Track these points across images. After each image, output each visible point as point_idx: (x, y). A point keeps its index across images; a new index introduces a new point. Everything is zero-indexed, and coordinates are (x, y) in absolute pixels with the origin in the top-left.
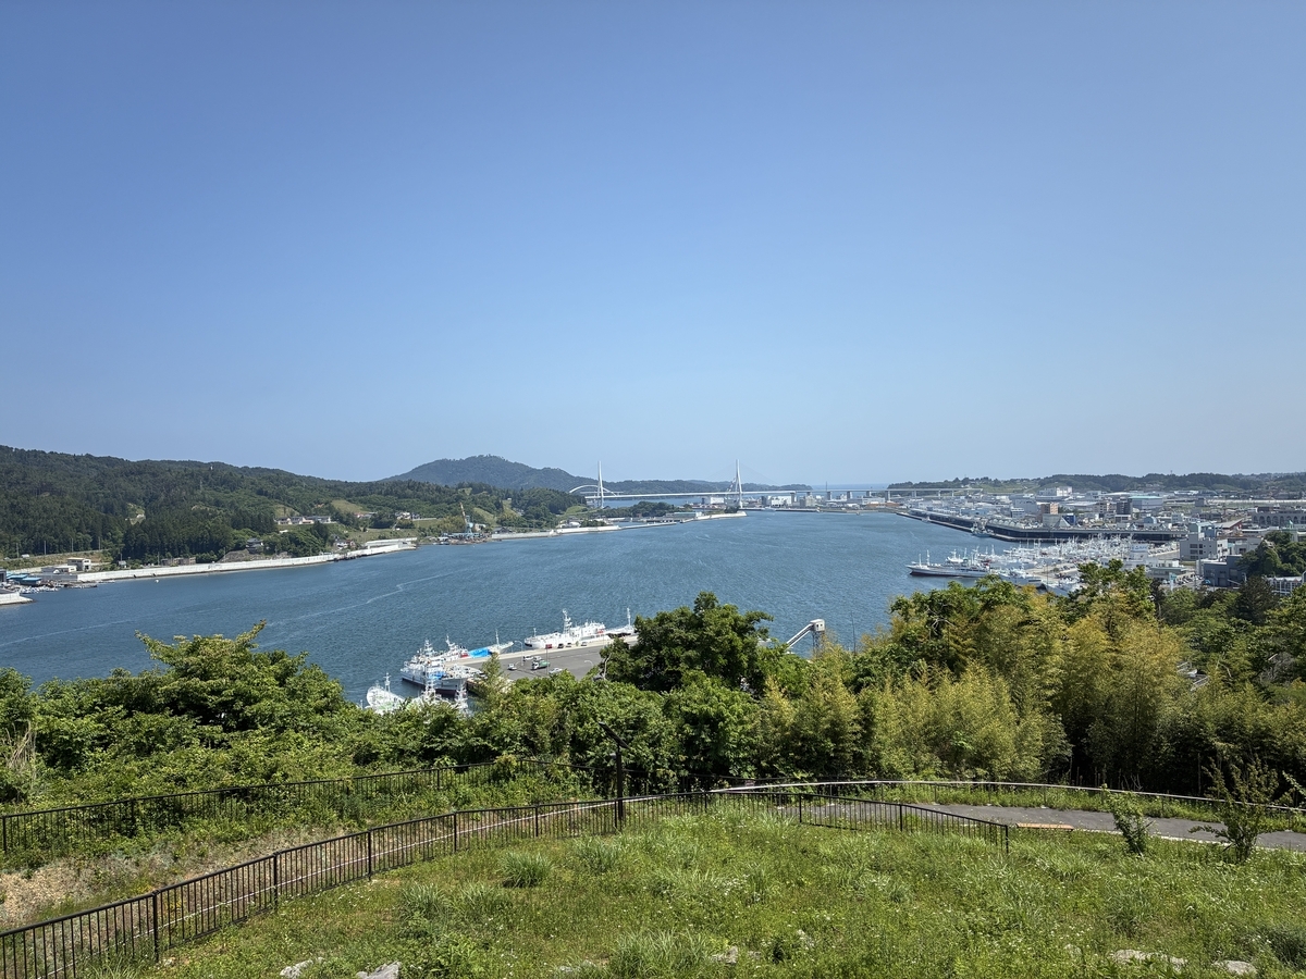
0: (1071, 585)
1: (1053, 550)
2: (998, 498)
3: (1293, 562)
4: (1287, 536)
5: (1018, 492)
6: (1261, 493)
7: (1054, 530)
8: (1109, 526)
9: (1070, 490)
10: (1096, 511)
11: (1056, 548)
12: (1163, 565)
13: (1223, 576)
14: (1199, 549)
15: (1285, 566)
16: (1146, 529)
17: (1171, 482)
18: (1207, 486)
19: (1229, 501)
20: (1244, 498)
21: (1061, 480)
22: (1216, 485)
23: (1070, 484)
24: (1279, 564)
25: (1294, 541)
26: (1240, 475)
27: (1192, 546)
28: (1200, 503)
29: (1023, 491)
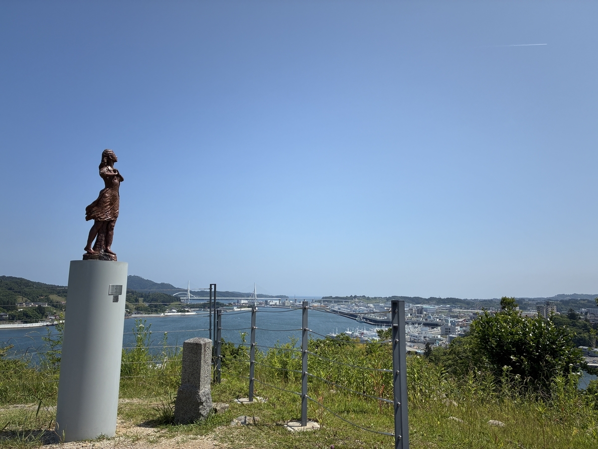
2: (369, 305)
5: (377, 303)
6: (474, 307)
8: (414, 319)
10: (409, 312)
12: (434, 337)
14: (449, 330)
16: (429, 321)
17: (439, 301)
18: (453, 303)
19: (462, 310)
20: (468, 309)
22: (457, 303)
26: (466, 299)
27: (446, 329)
28: (450, 311)
29: (379, 303)
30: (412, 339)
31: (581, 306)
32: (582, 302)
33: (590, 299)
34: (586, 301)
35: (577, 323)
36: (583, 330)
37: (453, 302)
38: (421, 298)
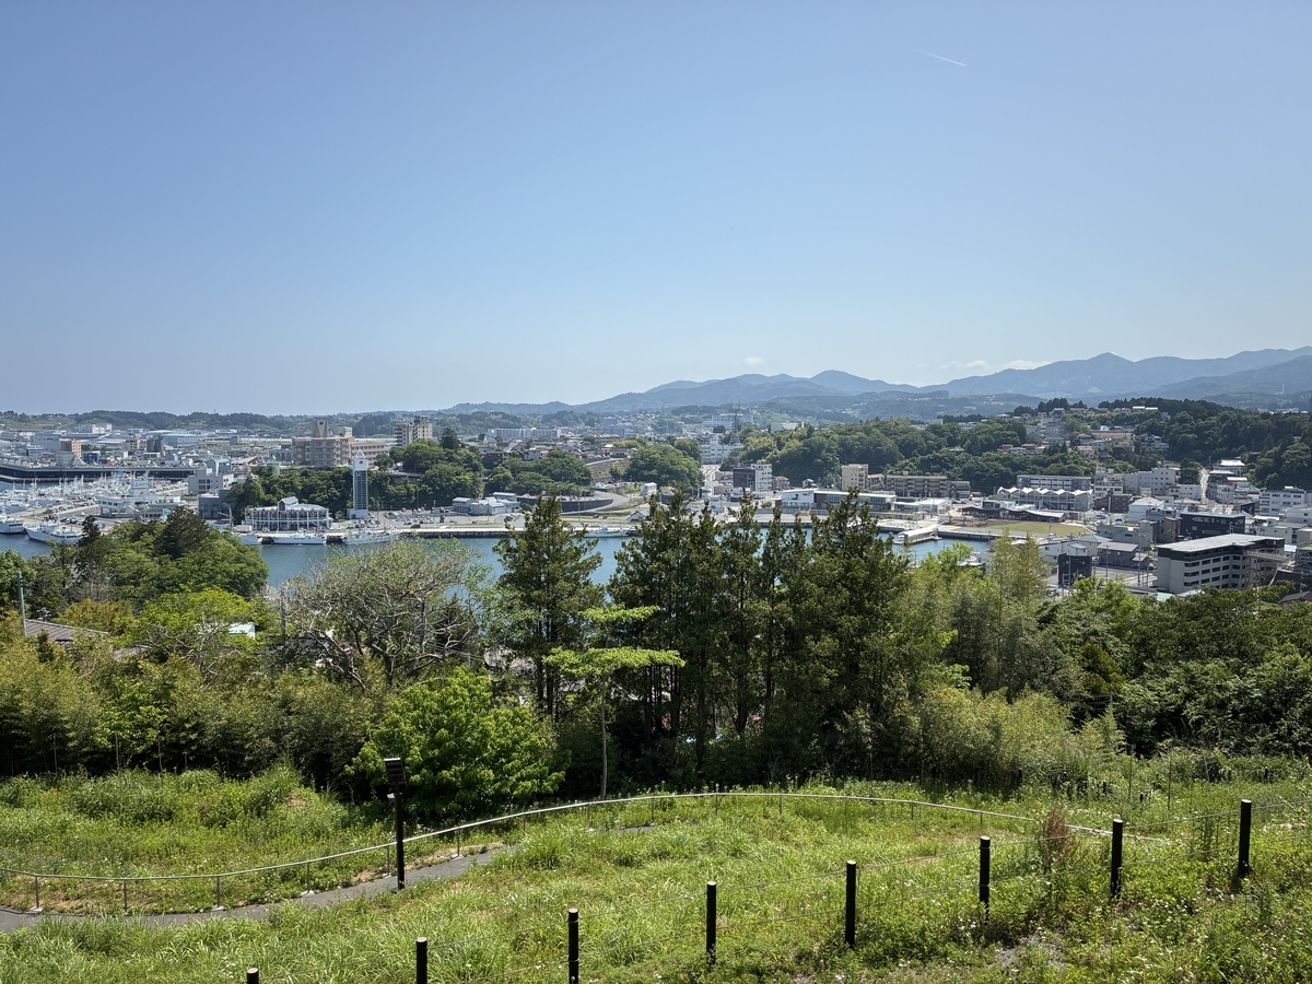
0: (53, 527)
1: (52, 491)
2: (21, 434)
3: (274, 493)
4: (271, 469)
5: (50, 428)
6: (290, 432)
7: (68, 469)
8: (138, 464)
9: (109, 427)
10: (126, 449)
11: (59, 488)
12: (165, 501)
13: (216, 509)
14: (206, 484)
15: (267, 497)
16: (168, 466)
17: (215, 421)
18: (246, 425)
19: (263, 440)
20: (276, 436)
21: (99, 417)
22: (254, 424)
23: (110, 421)
24: (262, 495)
25: (276, 474)
26: (281, 416)
27: (200, 481)
28: (233, 440)
29: (54, 428)
30: (106, 511)
31: (490, 424)
32: (494, 417)
33: (508, 412)
34: (500, 416)
35: (455, 456)
36: (465, 467)
37: (247, 422)
38: (170, 416)
